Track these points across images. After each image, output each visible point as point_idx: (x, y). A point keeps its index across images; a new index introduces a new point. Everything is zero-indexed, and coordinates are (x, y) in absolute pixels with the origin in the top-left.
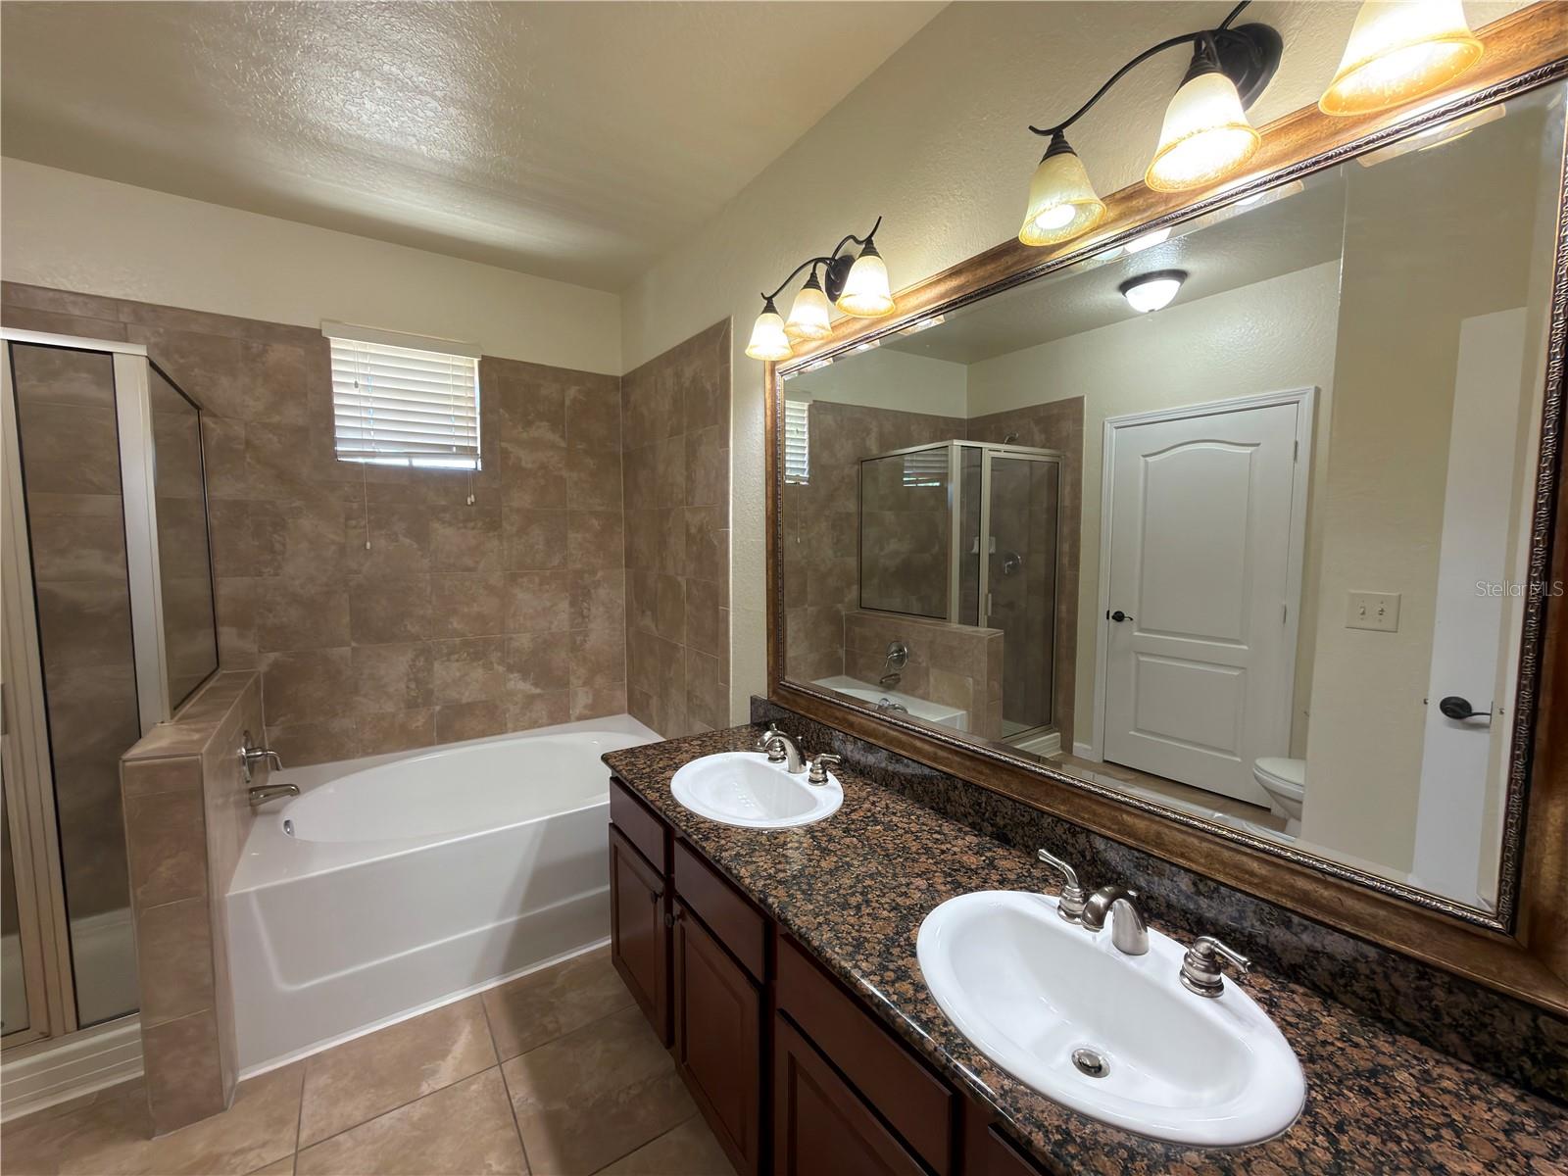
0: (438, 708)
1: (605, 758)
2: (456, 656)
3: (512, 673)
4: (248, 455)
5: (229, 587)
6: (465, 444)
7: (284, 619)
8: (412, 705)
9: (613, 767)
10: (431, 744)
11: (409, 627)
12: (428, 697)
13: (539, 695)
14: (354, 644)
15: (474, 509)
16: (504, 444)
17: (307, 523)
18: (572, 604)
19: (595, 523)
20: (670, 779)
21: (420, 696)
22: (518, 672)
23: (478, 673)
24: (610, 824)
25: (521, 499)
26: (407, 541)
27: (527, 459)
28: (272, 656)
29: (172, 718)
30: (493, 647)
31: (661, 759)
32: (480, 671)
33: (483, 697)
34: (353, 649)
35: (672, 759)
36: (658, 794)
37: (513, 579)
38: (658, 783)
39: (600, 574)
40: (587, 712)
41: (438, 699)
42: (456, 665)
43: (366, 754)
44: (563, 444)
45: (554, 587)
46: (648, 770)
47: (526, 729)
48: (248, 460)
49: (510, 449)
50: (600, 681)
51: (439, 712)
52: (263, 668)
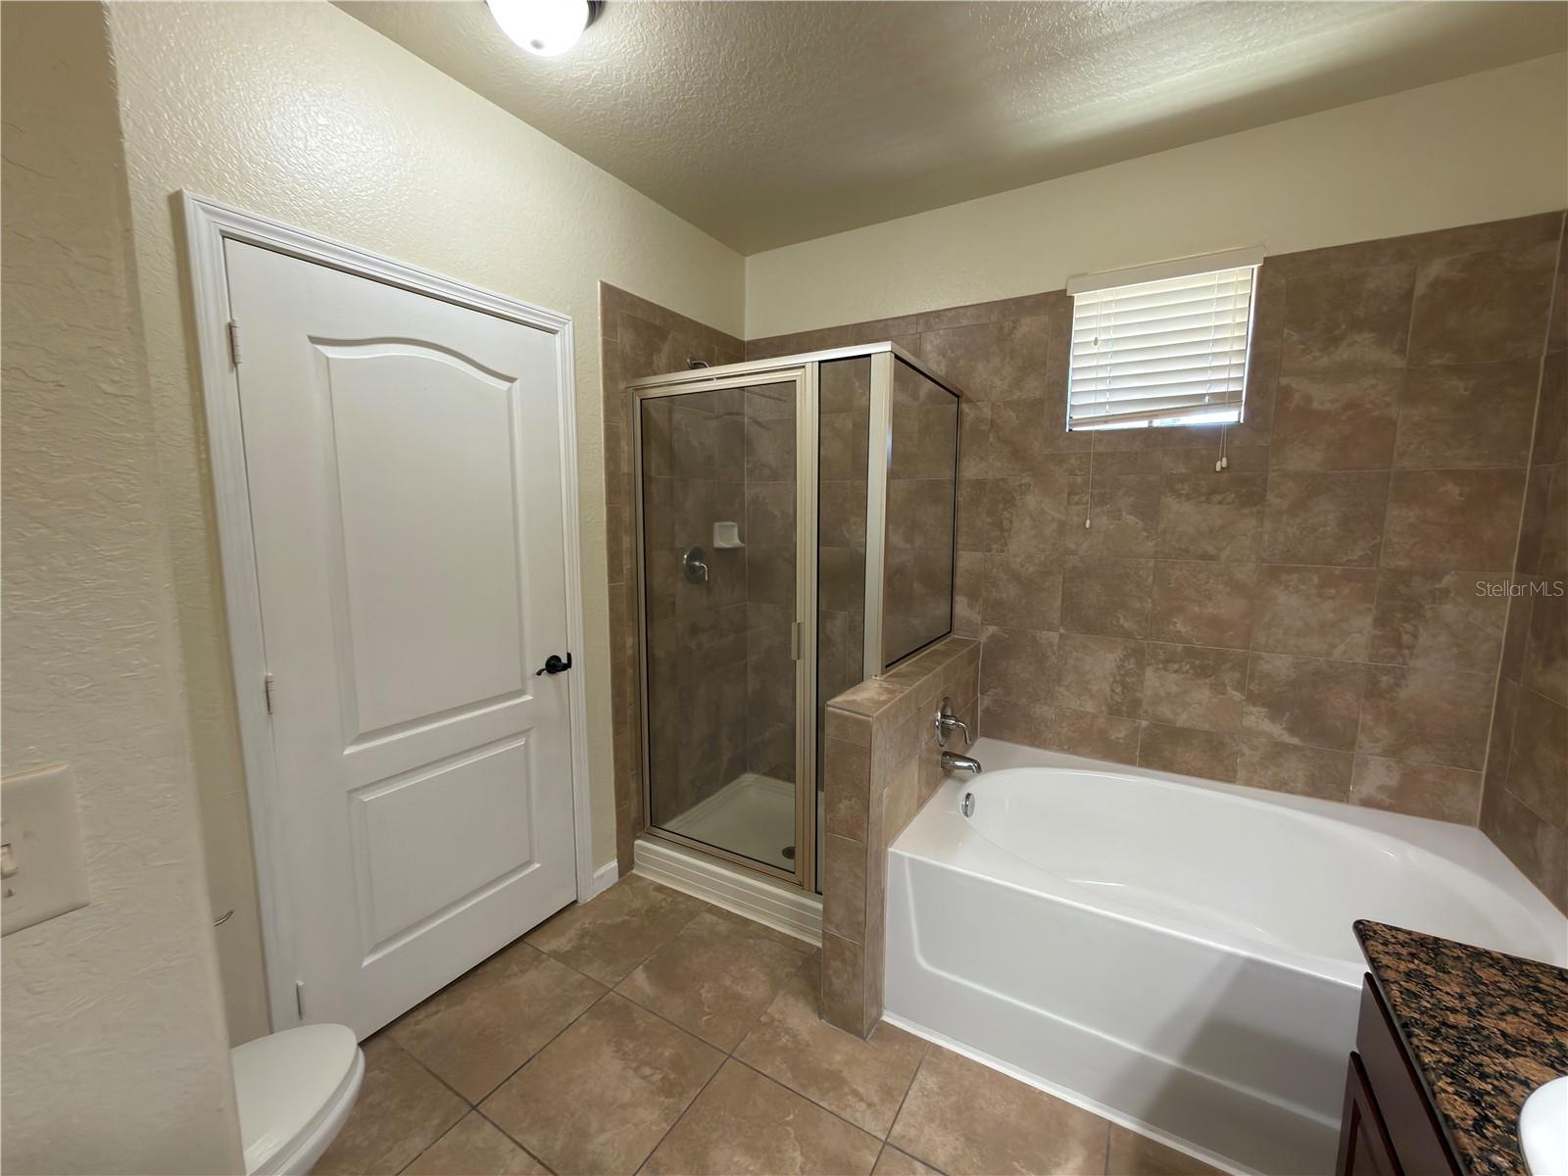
0: (1144, 723)
1: (1364, 931)
2: (1176, 666)
3: (1254, 705)
4: (991, 435)
5: (967, 560)
6: (1223, 389)
7: (1004, 595)
8: (1114, 711)
9: (1372, 961)
10: (1130, 762)
11: (1122, 621)
12: (1134, 708)
13: (1295, 748)
14: (1062, 631)
15: (1225, 475)
16: (1284, 381)
17: (1032, 500)
18: (1381, 621)
19: (1453, 490)
20: (1529, 1086)
21: (1125, 705)
22: (1264, 705)
23: (1202, 694)
24: (1353, 1054)
25: (1304, 458)
26: (1131, 519)
27: (1323, 397)
28: (991, 629)
29: (882, 674)
30: (1228, 665)
31: (1515, 1011)
32: (1207, 692)
33: (1206, 727)
34: (1061, 635)
35: (1550, 1028)
36: (1472, 1112)
37: (1273, 573)
38: (1483, 1077)
39: (1447, 581)
40: (1383, 797)
41: (1146, 712)
42: (1173, 676)
43: (1061, 748)
44: (1400, 363)
45: (1347, 591)
46: (1462, 1020)
47: (1266, 788)
48: (991, 440)
49: (1294, 386)
50: (1418, 756)
51: (1145, 729)
52: (983, 639)
